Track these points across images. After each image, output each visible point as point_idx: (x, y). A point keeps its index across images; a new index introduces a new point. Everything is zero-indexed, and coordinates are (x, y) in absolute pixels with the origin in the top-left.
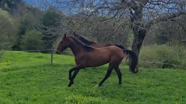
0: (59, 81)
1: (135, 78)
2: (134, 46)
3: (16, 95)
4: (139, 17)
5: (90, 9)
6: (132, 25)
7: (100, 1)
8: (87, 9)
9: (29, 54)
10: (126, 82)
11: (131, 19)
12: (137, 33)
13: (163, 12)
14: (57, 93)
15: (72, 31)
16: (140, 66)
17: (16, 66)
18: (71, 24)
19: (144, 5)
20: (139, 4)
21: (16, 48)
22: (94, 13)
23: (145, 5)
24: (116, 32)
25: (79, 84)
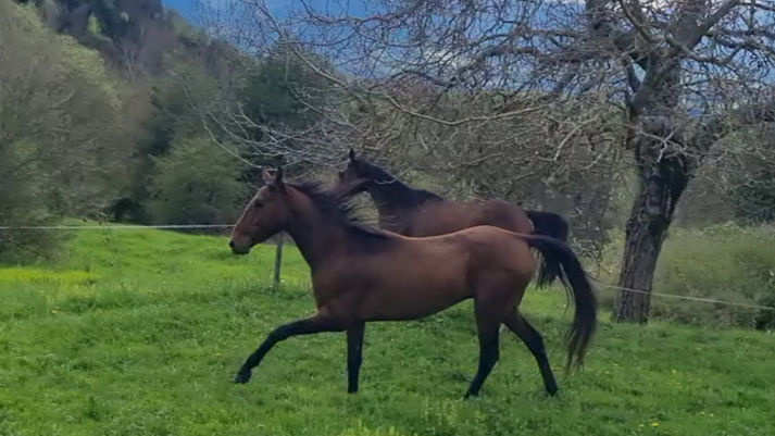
0: (304, 363)
1: (633, 369)
2: (639, 225)
3: (118, 416)
4: (664, 98)
5: (454, 57)
6: (631, 132)
7: (497, 24)
8: (441, 54)
9: (181, 242)
10: (596, 384)
11: (628, 104)
12: (654, 169)
13: (768, 82)
14: (291, 415)
15: (372, 148)
16: (658, 314)
17: (125, 292)
18: (367, 119)
19: (688, 46)
20: (668, 41)
21: (126, 210)
22: (469, 72)
23: (691, 49)
24: (559, 158)
25: (391, 381)
